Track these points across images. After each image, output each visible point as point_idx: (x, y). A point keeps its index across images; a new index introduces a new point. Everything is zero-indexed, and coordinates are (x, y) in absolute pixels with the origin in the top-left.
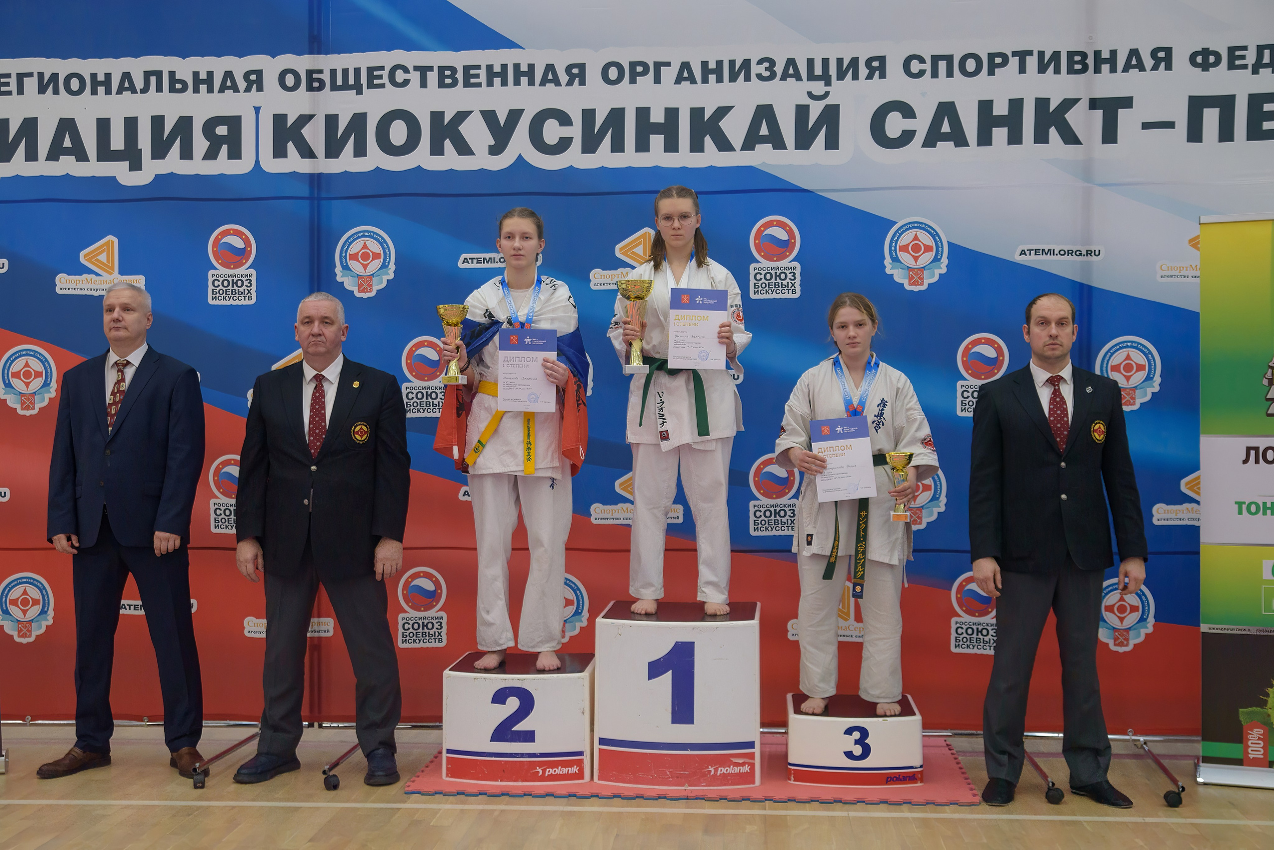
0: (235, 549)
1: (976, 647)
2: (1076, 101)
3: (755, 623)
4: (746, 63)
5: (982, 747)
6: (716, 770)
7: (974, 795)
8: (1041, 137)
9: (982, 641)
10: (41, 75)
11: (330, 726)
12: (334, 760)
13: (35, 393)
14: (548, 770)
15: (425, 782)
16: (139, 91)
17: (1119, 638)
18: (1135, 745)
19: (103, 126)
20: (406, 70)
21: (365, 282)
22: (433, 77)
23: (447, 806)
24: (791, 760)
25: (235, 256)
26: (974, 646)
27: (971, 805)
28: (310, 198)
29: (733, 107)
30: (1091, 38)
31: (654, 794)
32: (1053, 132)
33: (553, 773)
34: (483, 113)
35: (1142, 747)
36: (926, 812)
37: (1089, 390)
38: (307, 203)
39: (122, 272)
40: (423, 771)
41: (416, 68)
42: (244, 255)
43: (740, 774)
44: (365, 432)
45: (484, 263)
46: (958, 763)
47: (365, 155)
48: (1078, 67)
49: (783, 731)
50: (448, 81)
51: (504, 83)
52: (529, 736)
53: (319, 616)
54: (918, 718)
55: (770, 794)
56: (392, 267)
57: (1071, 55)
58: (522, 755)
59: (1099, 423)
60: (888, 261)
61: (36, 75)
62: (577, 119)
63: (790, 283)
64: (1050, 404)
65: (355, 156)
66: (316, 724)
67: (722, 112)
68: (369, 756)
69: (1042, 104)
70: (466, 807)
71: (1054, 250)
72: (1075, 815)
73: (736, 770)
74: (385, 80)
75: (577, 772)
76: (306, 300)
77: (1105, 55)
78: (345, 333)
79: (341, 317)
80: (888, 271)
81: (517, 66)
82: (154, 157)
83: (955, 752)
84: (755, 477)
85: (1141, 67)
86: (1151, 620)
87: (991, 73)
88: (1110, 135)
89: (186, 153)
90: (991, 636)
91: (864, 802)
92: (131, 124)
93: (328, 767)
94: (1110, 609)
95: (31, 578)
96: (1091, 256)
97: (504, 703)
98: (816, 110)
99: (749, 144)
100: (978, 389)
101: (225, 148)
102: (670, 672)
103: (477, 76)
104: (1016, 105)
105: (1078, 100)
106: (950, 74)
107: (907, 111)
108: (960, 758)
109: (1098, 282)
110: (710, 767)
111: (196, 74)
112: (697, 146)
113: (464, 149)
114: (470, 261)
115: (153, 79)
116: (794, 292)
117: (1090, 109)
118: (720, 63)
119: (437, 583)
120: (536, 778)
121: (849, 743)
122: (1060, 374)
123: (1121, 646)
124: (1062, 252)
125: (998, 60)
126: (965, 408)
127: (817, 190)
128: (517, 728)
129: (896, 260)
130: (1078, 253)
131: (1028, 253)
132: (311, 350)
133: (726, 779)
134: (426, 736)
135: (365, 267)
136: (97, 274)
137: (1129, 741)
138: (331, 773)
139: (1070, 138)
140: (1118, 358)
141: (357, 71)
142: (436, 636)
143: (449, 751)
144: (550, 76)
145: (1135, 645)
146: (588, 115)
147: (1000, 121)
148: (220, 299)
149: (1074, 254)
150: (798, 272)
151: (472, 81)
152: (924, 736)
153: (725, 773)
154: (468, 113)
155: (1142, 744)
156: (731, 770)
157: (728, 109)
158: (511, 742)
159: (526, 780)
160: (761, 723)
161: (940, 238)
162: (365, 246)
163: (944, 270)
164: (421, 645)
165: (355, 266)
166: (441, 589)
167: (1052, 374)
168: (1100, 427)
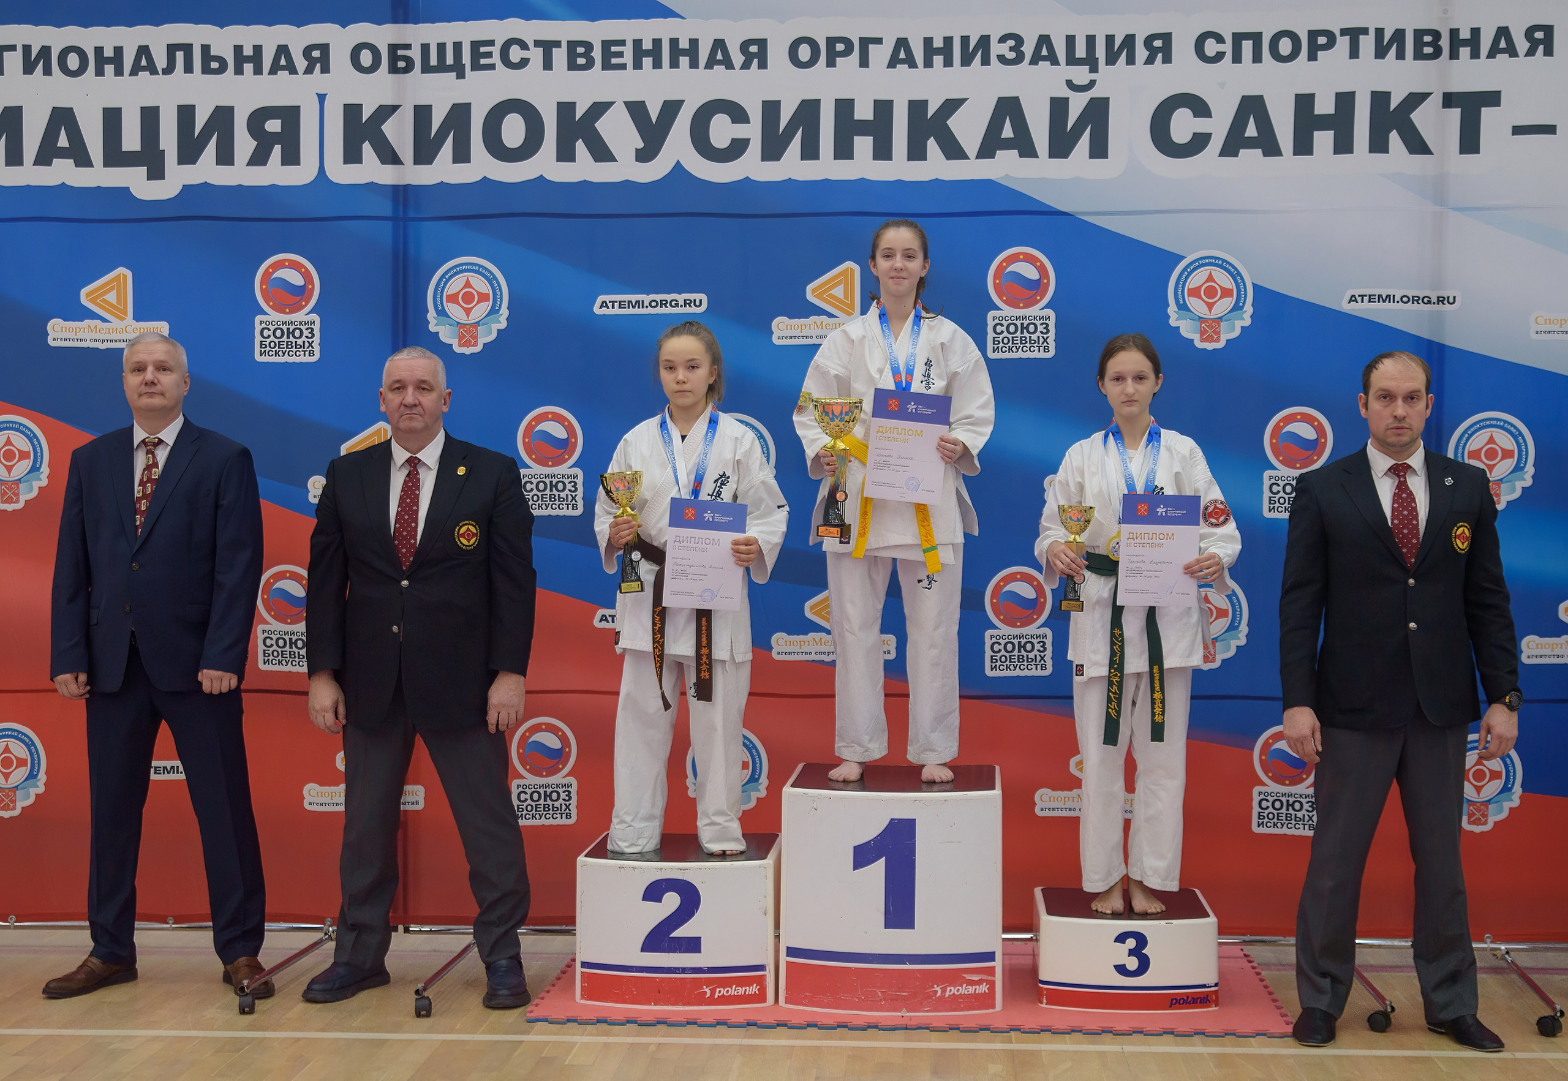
1: (1285, 826)
2: (1425, 96)
3: (996, 793)
4: (985, 41)
6: (944, 990)
8: (1378, 145)
9: (1293, 817)
10: (27, 49)
11: (421, 931)
13: (19, 479)
14: (718, 989)
15: (553, 1006)
16: (160, 72)
17: (1474, 814)
18: (1494, 955)
19: (112, 118)
20: (524, 46)
21: (467, 332)
22: (560, 56)
24: (1043, 976)
25: (292, 296)
26: (1283, 825)
28: (394, 218)
29: (966, 100)
30: (1445, 12)
31: (861, 1022)
32: (1394, 137)
33: (725, 994)
34: (629, 105)
35: (1504, 957)
36: (1224, 1045)
37: (1449, 481)
38: (389, 224)
39: (138, 317)
40: (548, 992)
41: (537, 43)
42: (305, 295)
43: (976, 996)
44: (474, 535)
45: (629, 307)
46: (1262, 980)
47: (467, 160)
48: (1428, 50)
49: (1028, 936)
50: (581, 61)
51: (657, 65)
52: (693, 945)
54: (1212, 920)
55: (1017, 1022)
56: (504, 312)
57: (1419, 34)
58: (684, 970)
59: (1463, 526)
60: (1172, 309)
61: (20, 49)
62: (755, 114)
63: (1041, 338)
64: (1393, 502)
65: (454, 162)
66: (401, 928)
67: (952, 106)
68: (488, 962)
69: (1380, 99)
70: (610, 1037)
71: (1394, 296)
72: (1422, 1049)
73: (971, 990)
74: (496, 59)
75: (757, 992)
76: (395, 358)
77: (1465, 34)
78: (448, 401)
79: (441, 379)
80: (1173, 322)
81: (674, 42)
82: (181, 162)
83: (1257, 965)
84: (992, 597)
85: (1512, 51)
86: (1517, 789)
87: (1312, 57)
88: (1470, 143)
89: (225, 157)
90: (1306, 810)
91: (1142, 1032)
92: (150, 117)
93: (422, 984)
95: (16, 731)
96: (1444, 304)
97: (659, 900)
98: (1077, 104)
99: (987, 150)
100: (1292, 482)
101: (277, 150)
102: (884, 859)
103: (620, 55)
104: (1345, 101)
105: (1429, 94)
106: (1257, 58)
107: (1200, 108)
108: (1263, 973)
110: (935, 985)
111: (238, 49)
112: (917, 152)
113: (601, 153)
114: (610, 305)
115: (180, 56)
116: (1046, 349)
117: (1443, 108)
118: (948, 41)
119: (564, 739)
120: (701, 1000)
121: (1122, 954)
122: (1407, 461)
123: (1479, 825)
124: (1405, 299)
125: (1322, 40)
126: (1274, 507)
127: (1078, 213)
128: (676, 933)
129: (1183, 307)
131: (1359, 299)
132: (403, 424)
133: (956, 1003)
134: (551, 944)
135: (468, 312)
136: (104, 320)
137: (1486, 950)
138: (425, 993)
139: (1417, 145)
140: (1478, 441)
141: (458, 46)
142: (563, 809)
143: (584, 965)
144: (719, 55)
145: (1496, 822)
146: (771, 109)
147: (1324, 122)
148: (270, 354)
149: (1420, 301)
150: (1052, 323)
151: (614, 61)
152: (1220, 944)
153: (956, 993)
154: (609, 105)
155: (1503, 955)
156: (964, 990)
157: (960, 102)
158: (668, 953)
159: (689, 1004)
160: (1003, 926)
161: (1242, 278)
162: (468, 284)
163: (1247, 322)
164: (543, 821)
165: (455, 311)
166: (569, 747)
167: (1395, 462)
168: (1463, 532)
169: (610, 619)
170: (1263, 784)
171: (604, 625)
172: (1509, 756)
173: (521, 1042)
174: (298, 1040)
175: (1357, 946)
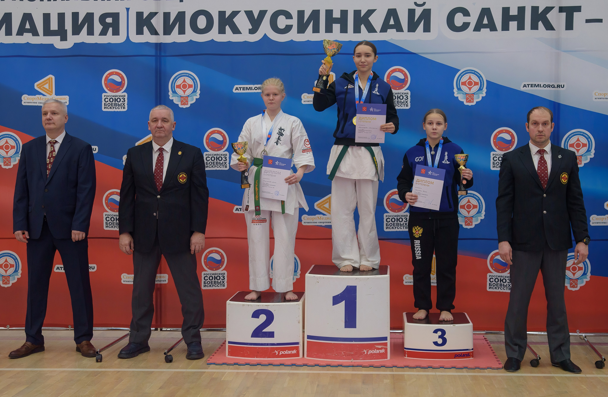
0: (118, 239)
2: (552, 8)
3: (388, 276)
5: (503, 340)
6: (367, 352)
7: (500, 364)
8: (534, 27)
9: (503, 285)
11: (167, 330)
12: (170, 347)
13: (11, 157)
14: (281, 352)
15: (217, 358)
17: (573, 284)
18: (581, 338)
19: (47, 17)
21: (184, 100)
23: (228, 371)
24: (406, 346)
25: (117, 86)
26: (499, 288)
27: (498, 369)
28: (156, 56)
29: (375, 10)
31: (336, 364)
32: (540, 24)
33: (284, 354)
34: (246, 12)
35: (584, 339)
36: (475, 372)
37: (560, 157)
38: (154, 58)
39: (57, 94)
40: (216, 353)
42: (121, 85)
43: (380, 354)
44: (185, 178)
45: (246, 90)
46: (491, 348)
47: (184, 33)
49: (401, 331)
52: (271, 335)
53: (161, 273)
54: (471, 324)
55: (395, 364)
56: (198, 92)
58: (267, 344)
59: (565, 174)
60: (455, 90)
62: (295, 16)
63: (405, 101)
64: (539, 164)
65: (179, 34)
66: (159, 329)
68: (188, 345)
69: (535, 9)
70: (239, 371)
71: (540, 85)
72: (551, 373)
73: (378, 351)
75: (296, 353)
76: (154, 109)
78: (174, 126)
79: (172, 118)
80: (456, 95)
82: (73, 34)
83: (489, 342)
84: (387, 201)
86: (589, 274)
88: (569, 26)
89: (91, 32)
90: (507, 282)
91: (443, 367)
92: (61, 17)
93: (167, 351)
94: (569, 269)
95: (9, 253)
96: (560, 88)
97: (258, 318)
98: (419, 11)
99: (384, 29)
100: (502, 157)
101: (111, 29)
102: (344, 301)
104: (522, 10)
105: (554, 7)
107: (466, 13)
108: (491, 345)
109: (563, 101)
110: (364, 350)
112: (357, 30)
113: (236, 30)
114: (239, 89)
116: (407, 106)
117: (559, 12)
119: (222, 256)
120: (274, 356)
121: (436, 337)
122: (544, 149)
123: (574, 288)
124: (545, 86)
126: (495, 166)
127: (418, 53)
128: (265, 330)
129: (459, 89)
130: (553, 86)
131: (527, 86)
132: (157, 135)
133: (373, 356)
134: (217, 335)
135: (184, 92)
136: (44, 95)
137: (577, 336)
138: (169, 354)
139: (549, 27)
140: (573, 140)
142: (222, 283)
143: (229, 342)
145: (581, 287)
146: (301, 14)
147: (513, 18)
148: (108, 108)
149: (551, 87)
150: (409, 95)
152: (474, 334)
153: (372, 353)
154: (238, 12)
155: (584, 338)
156: (375, 351)
157: (373, 11)
158: (262, 338)
159: (270, 357)
160: (390, 328)
161: (482, 78)
162: (184, 81)
163: (484, 95)
164: (214, 288)
165: (179, 91)
166: (224, 259)
167: (540, 149)
168: (565, 176)
170: (491, 272)
172: (586, 261)
173: (205, 372)
174: (119, 372)
175: (527, 334)
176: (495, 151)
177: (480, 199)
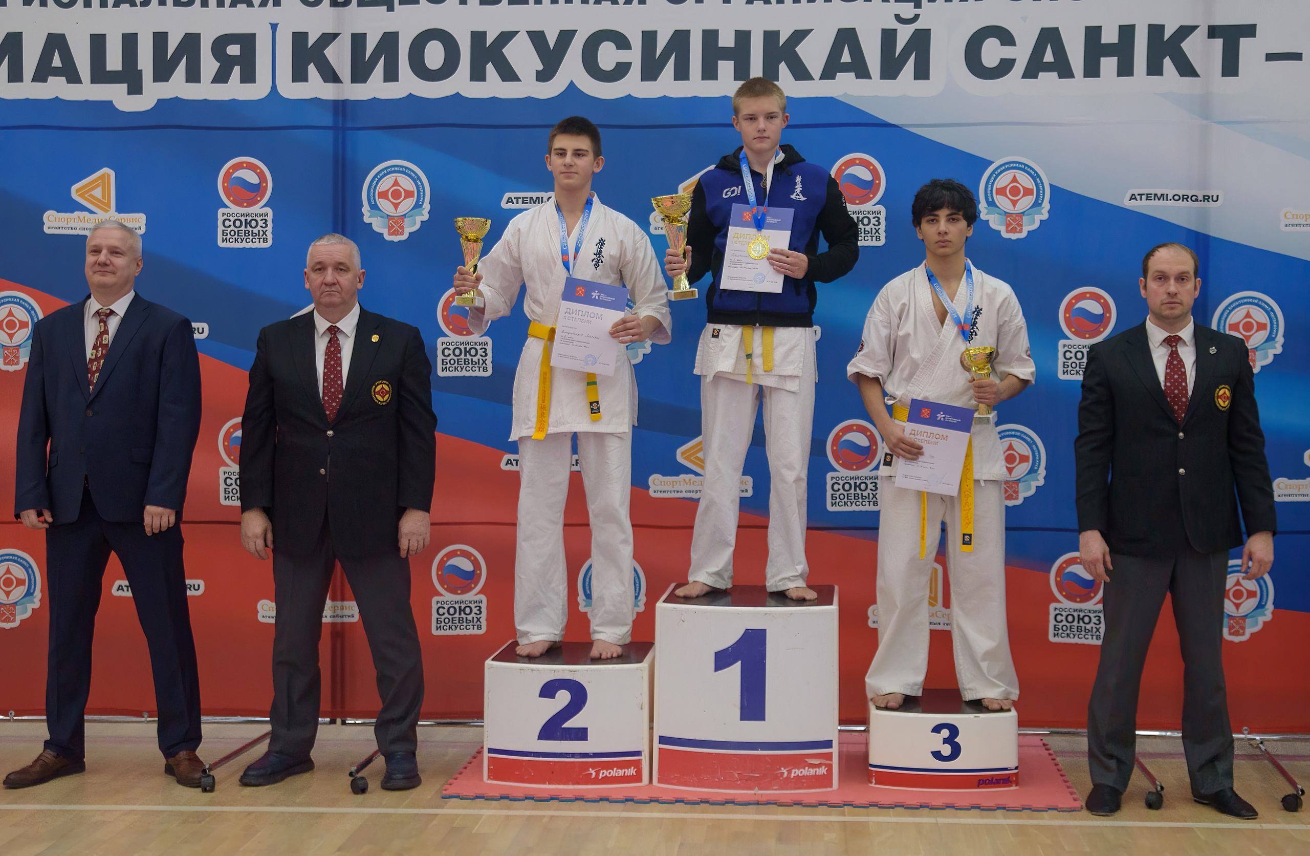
1: (1076, 636)
2: (1194, 28)
3: (834, 608)
6: (789, 772)
7: (1076, 801)
8: (1154, 69)
9: (1083, 629)
11: (352, 723)
12: (361, 760)
13: (21, 345)
14: (602, 771)
15: (464, 786)
16: (138, 4)
17: (1234, 627)
18: (1252, 744)
19: (98, 43)
21: (396, 223)
23: (489, 811)
24: (872, 761)
25: (249, 193)
26: (1074, 636)
27: (1071, 810)
28: (334, 128)
29: (811, 30)
31: (721, 798)
32: (1167, 63)
33: (608, 775)
34: (530, 33)
35: (1258, 747)
36: (1022, 818)
37: (1213, 350)
38: (331, 131)
39: (119, 210)
40: (461, 773)
42: (258, 192)
43: (816, 777)
44: (387, 392)
45: (530, 203)
46: (1057, 765)
47: (396, 80)
49: (862, 728)
51: (554, 1)
52: (581, 734)
55: (849, 799)
56: (427, 206)
58: (573, 755)
59: (1224, 388)
60: (982, 205)
62: (636, 42)
63: (873, 229)
64: (1167, 368)
65: (384, 81)
66: (338, 721)
67: (800, 35)
68: (387, 757)
69: (1155, 31)
70: (511, 812)
71: (1167, 195)
72: (1185, 822)
73: (812, 772)
75: (634, 774)
76: (318, 243)
79: (357, 261)
80: (983, 216)
82: (156, 79)
83: (1053, 753)
84: (833, 445)
86: (1270, 606)
88: (1230, 67)
89: (193, 76)
90: (1094, 624)
91: (953, 807)
92: (130, 42)
93: (355, 768)
95: (15, 555)
96: (1209, 202)
97: (553, 696)
98: (904, 34)
99: (829, 73)
100: (1082, 350)
101: (237, 70)
102: (740, 662)
104: (1127, 32)
105: (1197, 27)
107: (1006, 38)
108: (1058, 759)
110: (783, 768)
113: (508, 74)
114: (515, 201)
116: (878, 239)
117: (1208, 38)
119: (475, 563)
120: (588, 780)
121: (937, 742)
122: (1178, 333)
123: (1237, 636)
124: (1177, 197)
126: (1067, 370)
127: (903, 125)
128: (568, 724)
129: (991, 204)
131: (1138, 197)
132: (324, 300)
133: (799, 782)
134: (464, 735)
135: (396, 206)
136: (91, 212)
137: (1244, 740)
138: (359, 775)
139: (1186, 69)
140: (1237, 316)
142: (475, 621)
143: (491, 751)
145: (1252, 634)
146: (649, 38)
147: (1109, 50)
148: (230, 241)
150: (883, 217)
152: (1019, 735)
153: (800, 775)
154: (512, 35)
155: (1258, 745)
156: (806, 772)
157: (806, 32)
158: (561, 741)
159: (578, 783)
160: (839, 720)
161: (1041, 180)
162: (396, 183)
163: (1045, 216)
164: (458, 632)
165: (385, 205)
166: (480, 570)
167: (1168, 334)
168: (1225, 393)
169: (514, 463)
171: (509, 468)
172: (1263, 578)
173: (436, 815)
174: (249, 813)
175: (1137, 736)
176: (1068, 338)
177: (1035, 443)
